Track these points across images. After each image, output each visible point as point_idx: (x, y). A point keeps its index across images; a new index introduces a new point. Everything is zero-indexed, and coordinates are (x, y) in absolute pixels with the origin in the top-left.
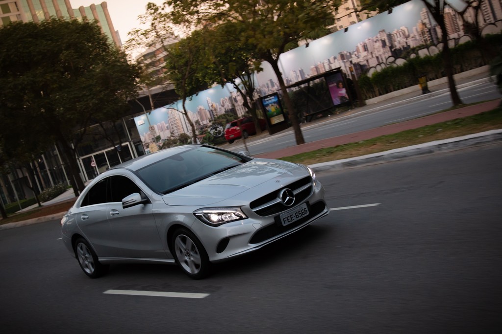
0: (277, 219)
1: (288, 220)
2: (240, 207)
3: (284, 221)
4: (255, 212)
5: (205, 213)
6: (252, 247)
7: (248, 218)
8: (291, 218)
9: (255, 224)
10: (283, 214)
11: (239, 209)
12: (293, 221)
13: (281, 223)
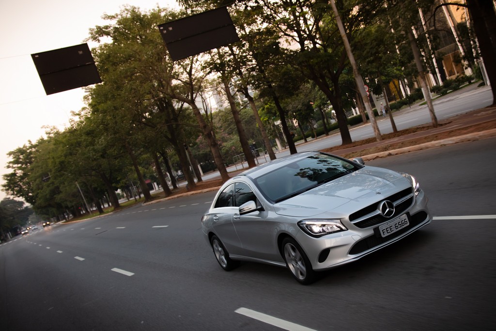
0: (377, 230)
1: (387, 231)
2: (340, 219)
3: (383, 232)
4: (354, 224)
5: (307, 225)
6: (351, 258)
7: (348, 230)
8: (391, 229)
9: (355, 236)
10: (383, 226)
11: (339, 221)
12: (392, 232)
13: (380, 234)
